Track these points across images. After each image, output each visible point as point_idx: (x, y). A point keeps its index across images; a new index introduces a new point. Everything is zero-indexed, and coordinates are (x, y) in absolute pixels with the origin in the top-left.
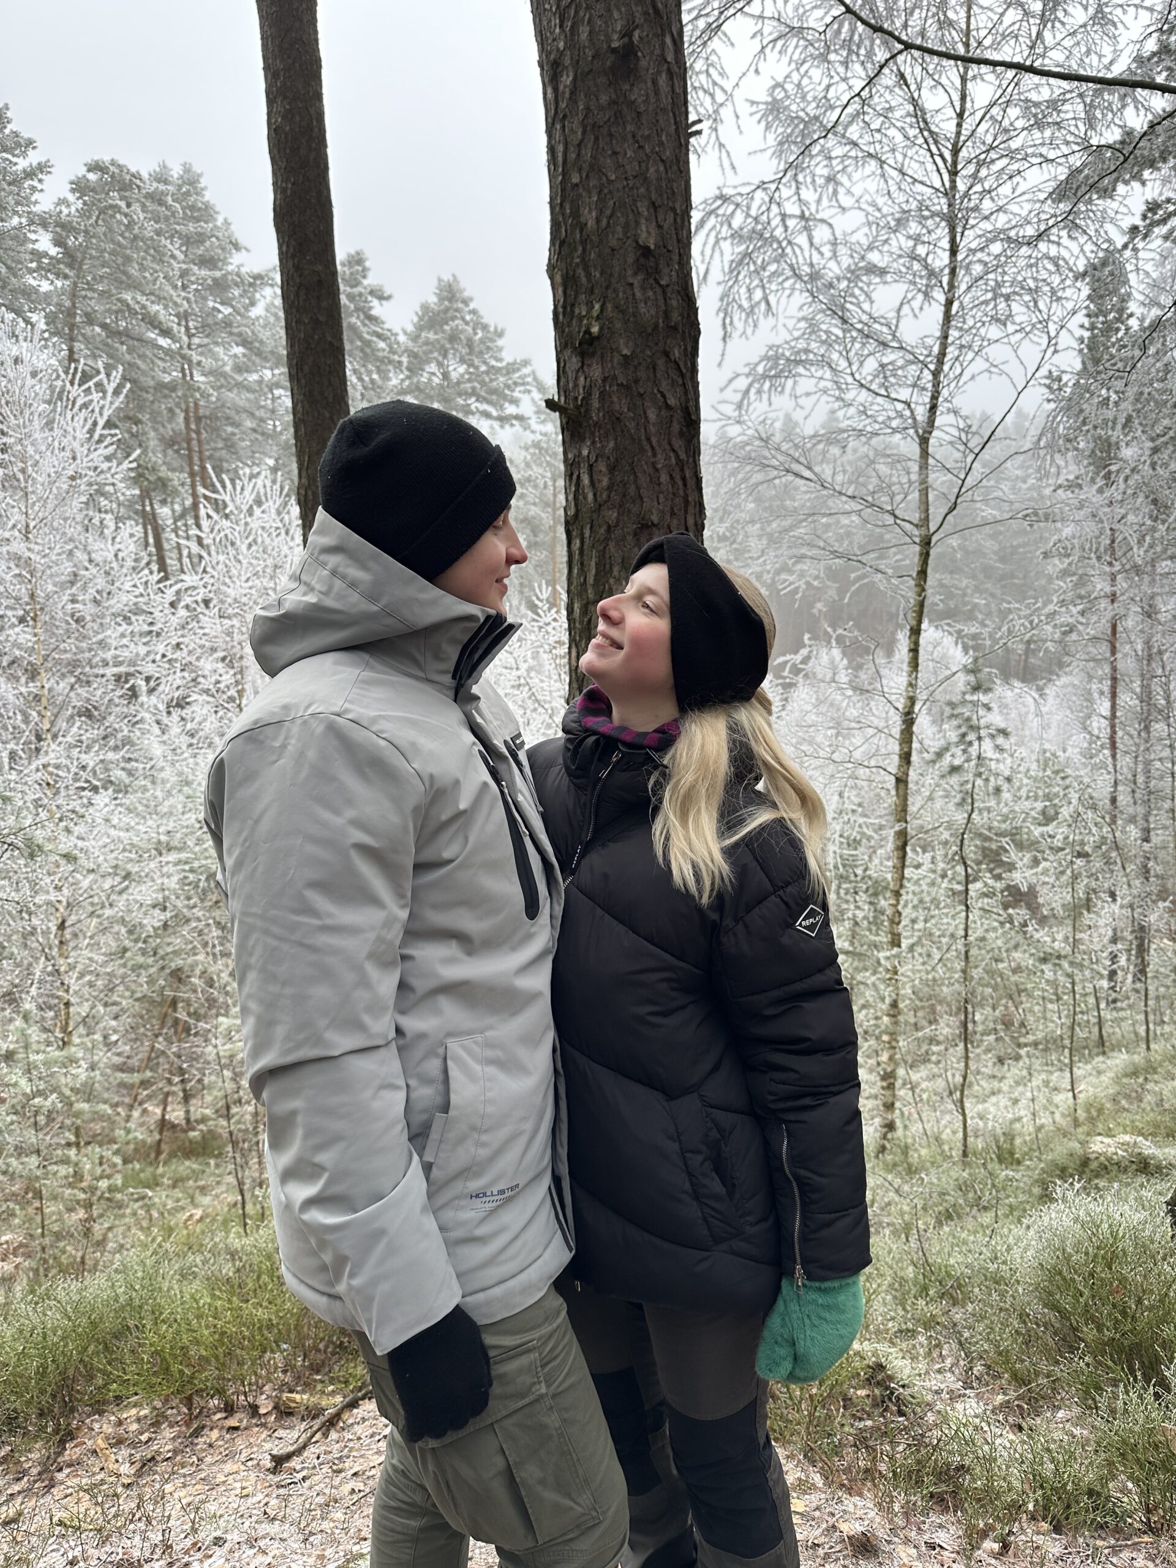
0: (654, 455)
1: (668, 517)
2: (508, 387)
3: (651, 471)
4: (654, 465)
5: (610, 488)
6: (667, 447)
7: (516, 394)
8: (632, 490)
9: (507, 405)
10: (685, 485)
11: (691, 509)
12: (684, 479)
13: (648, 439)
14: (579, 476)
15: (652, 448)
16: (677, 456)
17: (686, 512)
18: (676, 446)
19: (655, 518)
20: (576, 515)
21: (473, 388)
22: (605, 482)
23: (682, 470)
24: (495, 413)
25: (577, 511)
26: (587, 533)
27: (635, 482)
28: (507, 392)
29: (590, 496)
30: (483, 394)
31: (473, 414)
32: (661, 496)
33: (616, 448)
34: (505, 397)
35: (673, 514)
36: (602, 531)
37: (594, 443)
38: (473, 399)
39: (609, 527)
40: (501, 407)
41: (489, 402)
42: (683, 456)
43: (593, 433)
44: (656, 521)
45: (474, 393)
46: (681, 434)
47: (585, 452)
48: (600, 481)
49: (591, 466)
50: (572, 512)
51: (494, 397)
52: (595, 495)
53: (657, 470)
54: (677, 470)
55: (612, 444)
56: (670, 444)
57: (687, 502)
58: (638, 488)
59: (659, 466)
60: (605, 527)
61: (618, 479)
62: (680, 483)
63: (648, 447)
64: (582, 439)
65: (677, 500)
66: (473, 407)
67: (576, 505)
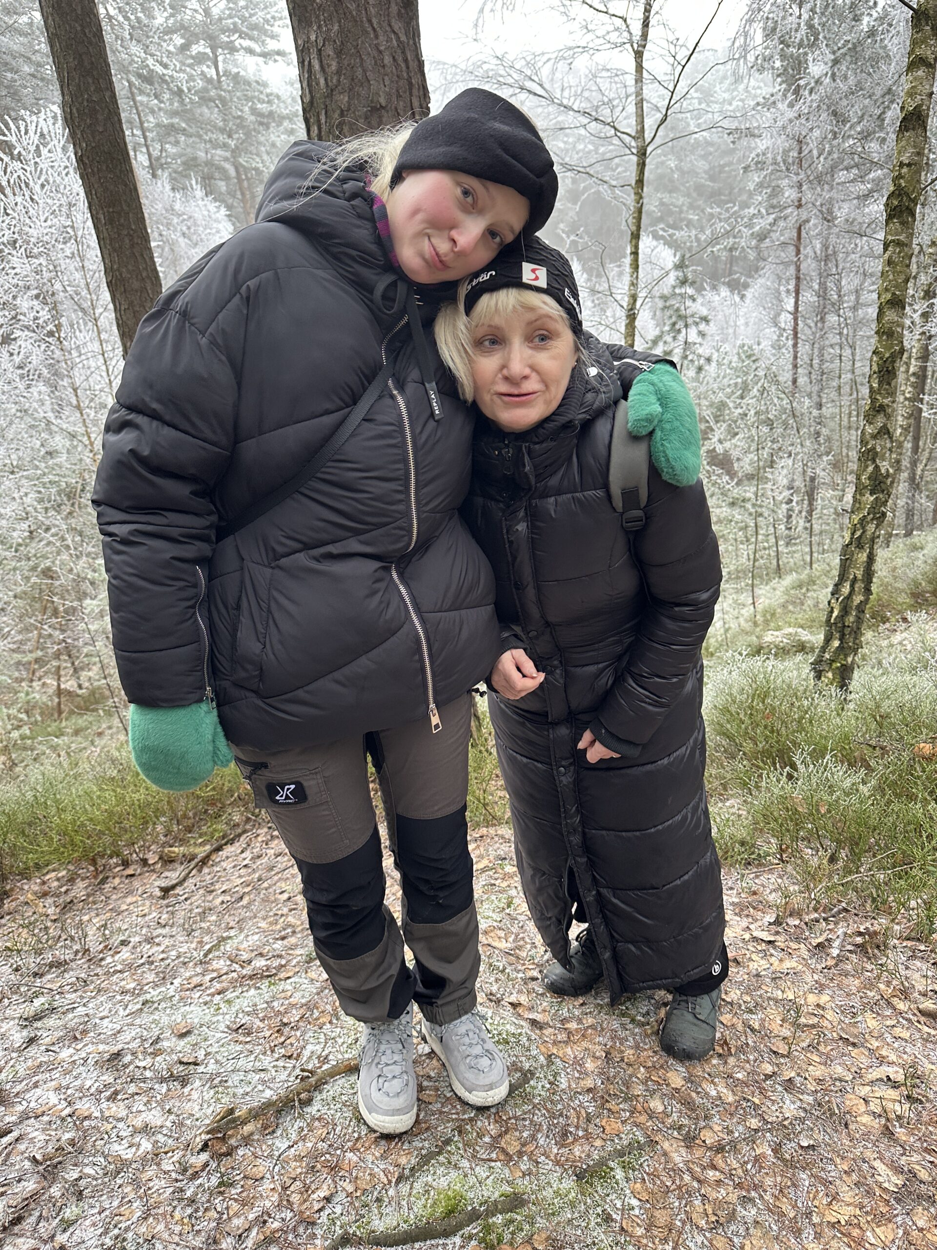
0: (377, 37)
1: (394, 99)
2: (267, 21)
3: (375, 53)
4: (377, 46)
5: (338, 72)
6: (388, 29)
7: (276, 29)
8: (359, 73)
9: (268, 40)
10: (408, 68)
11: (415, 92)
12: (406, 61)
13: (370, 21)
14: (310, 62)
15: (374, 29)
16: (398, 39)
17: (411, 95)
18: (396, 28)
19: (383, 101)
20: (311, 102)
21: (235, 24)
22: (334, 66)
23: (403, 52)
24: (258, 50)
25: (312, 97)
26: (323, 118)
27: (362, 65)
28: (266, 27)
29: (322, 81)
30: (244, 29)
31: (238, 51)
32: (386, 78)
33: (341, 31)
34: (265, 33)
35: (399, 96)
36: (336, 115)
37: (319, 27)
38: (237, 35)
39: (342, 111)
40: (263, 42)
41: (251, 38)
42: (403, 38)
43: (318, 17)
44: (384, 104)
45: (235, 30)
46: (399, 14)
47: (313, 37)
48: (329, 66)
49: (319, 51)
50: (307, 99)
51: (255, 33)
52: (326, 80)
53: (380, 52)
54: (399, 51)
55: (336, 27)
56: (390, 26)
57: (411, 84)
58: (365, 71)
59: (382, 48)
60: (338, 112)
61: (346, 62)
62: (403, 65)
63: (369, 29)
64: (310, 25)
65: (401, 83)
66: (237, 44)
67: (310, 92)
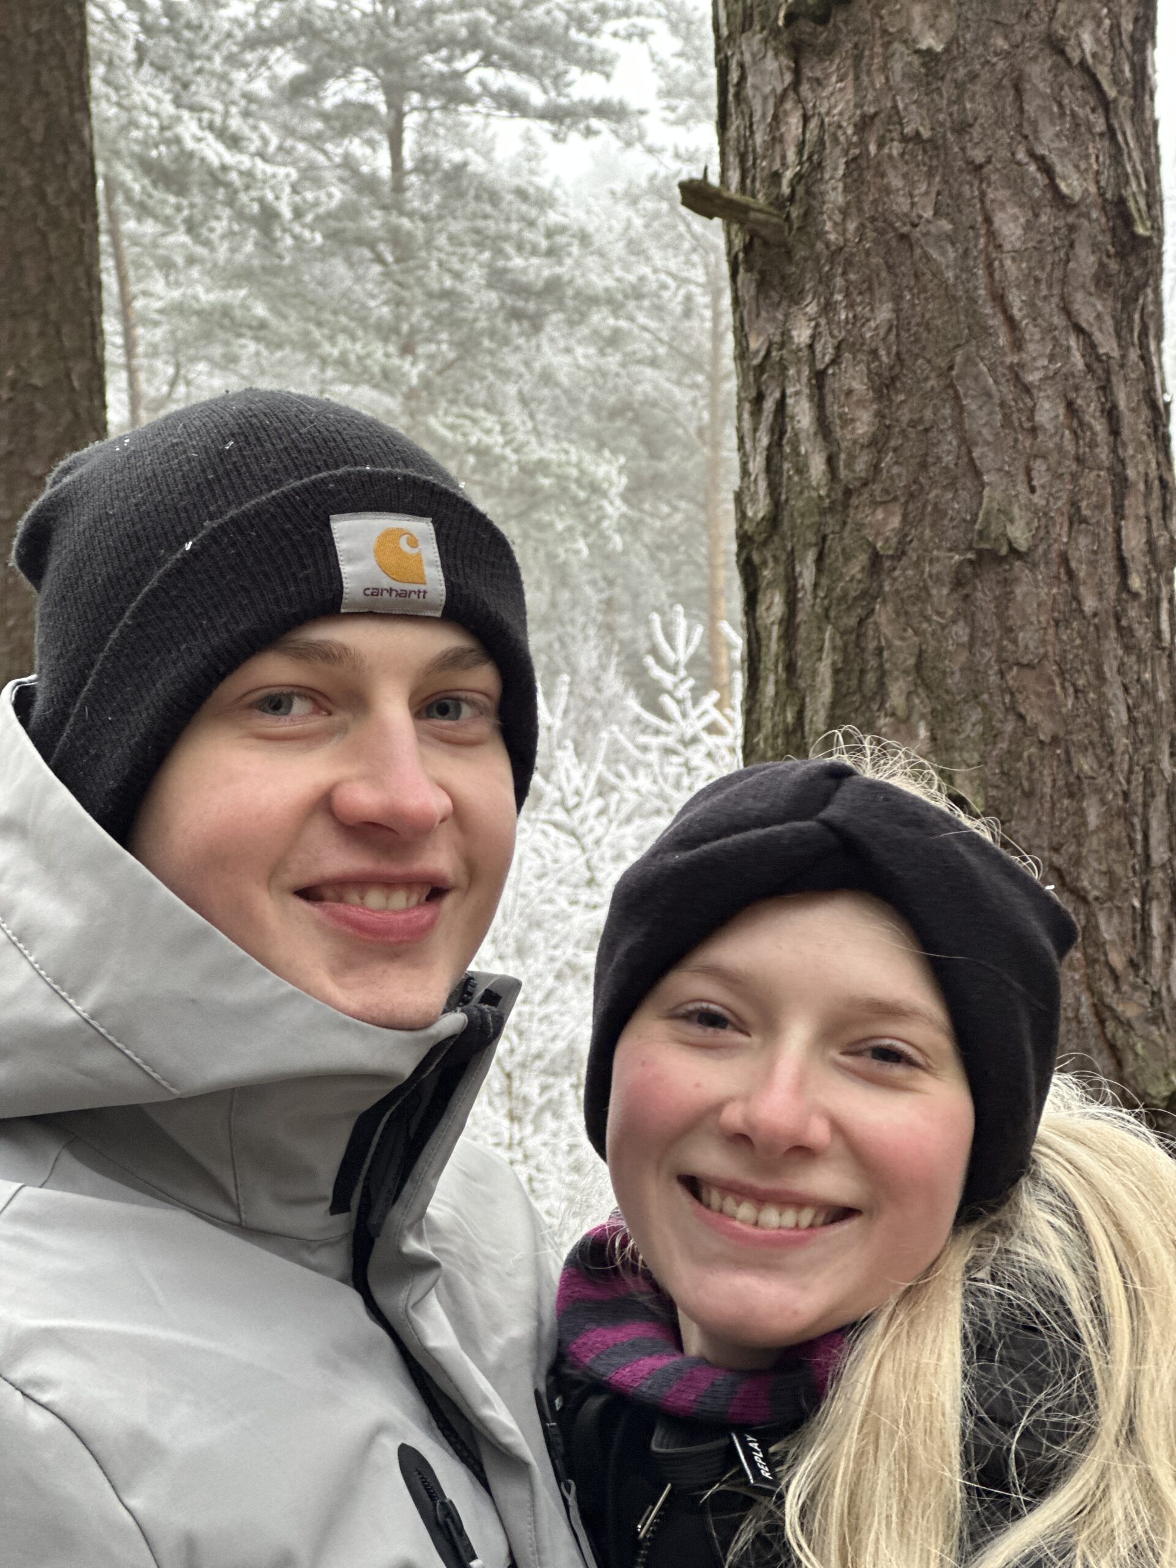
0: (1018, 345)
1: (1061, 530)
3: (1007, 391)
4: (1016, 374)
5: (877, 443)
6: (1059, 320)
8: (947, 448)
10: (1115, 432)
11: (1134, 504)
12: (1111, 414)
13: (999, 299)
14: (781, 404)
15: (1011, 323)
16: (1090, 347)
17: (1119, 512)
18: (1086, 317)
19: (1020, 534)
20: (773, 520)
22: (864, 424)
23: (1105, 388)
25: (777, 506)
26: (807, 575)
27: (958, 425)
29: (817, 466)
32: (1039, 466)
33: (897, 325)
35: (1076, 519)
36: (855, 569)
37: (828, 307)
39: (876, 559)
42: (1108, 345)
43: (826, 281)
44: (1022, 545)
46: (1102, 280)
47: (801, 335)
48: (846, 421)
49: (819, 378)
50: (759, 509)
52: (831, 461)
53: (1027, 389)
54: (1090, 385)
55: (884, 313)
56: (1066, 310)
57: (1121, 484)
58: (966, 443)
59: (1033, 377)
60: (863, 558)
61: (905, 415)
62: (1100, 427)
63: (996, 322)
64: (795, 297)
65: (1088, 480)
67: (773, 489)
